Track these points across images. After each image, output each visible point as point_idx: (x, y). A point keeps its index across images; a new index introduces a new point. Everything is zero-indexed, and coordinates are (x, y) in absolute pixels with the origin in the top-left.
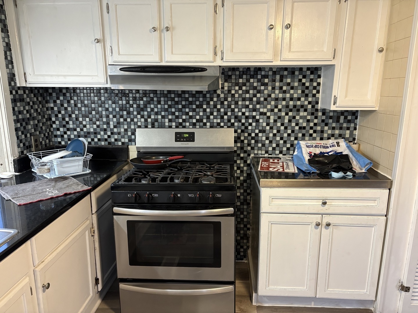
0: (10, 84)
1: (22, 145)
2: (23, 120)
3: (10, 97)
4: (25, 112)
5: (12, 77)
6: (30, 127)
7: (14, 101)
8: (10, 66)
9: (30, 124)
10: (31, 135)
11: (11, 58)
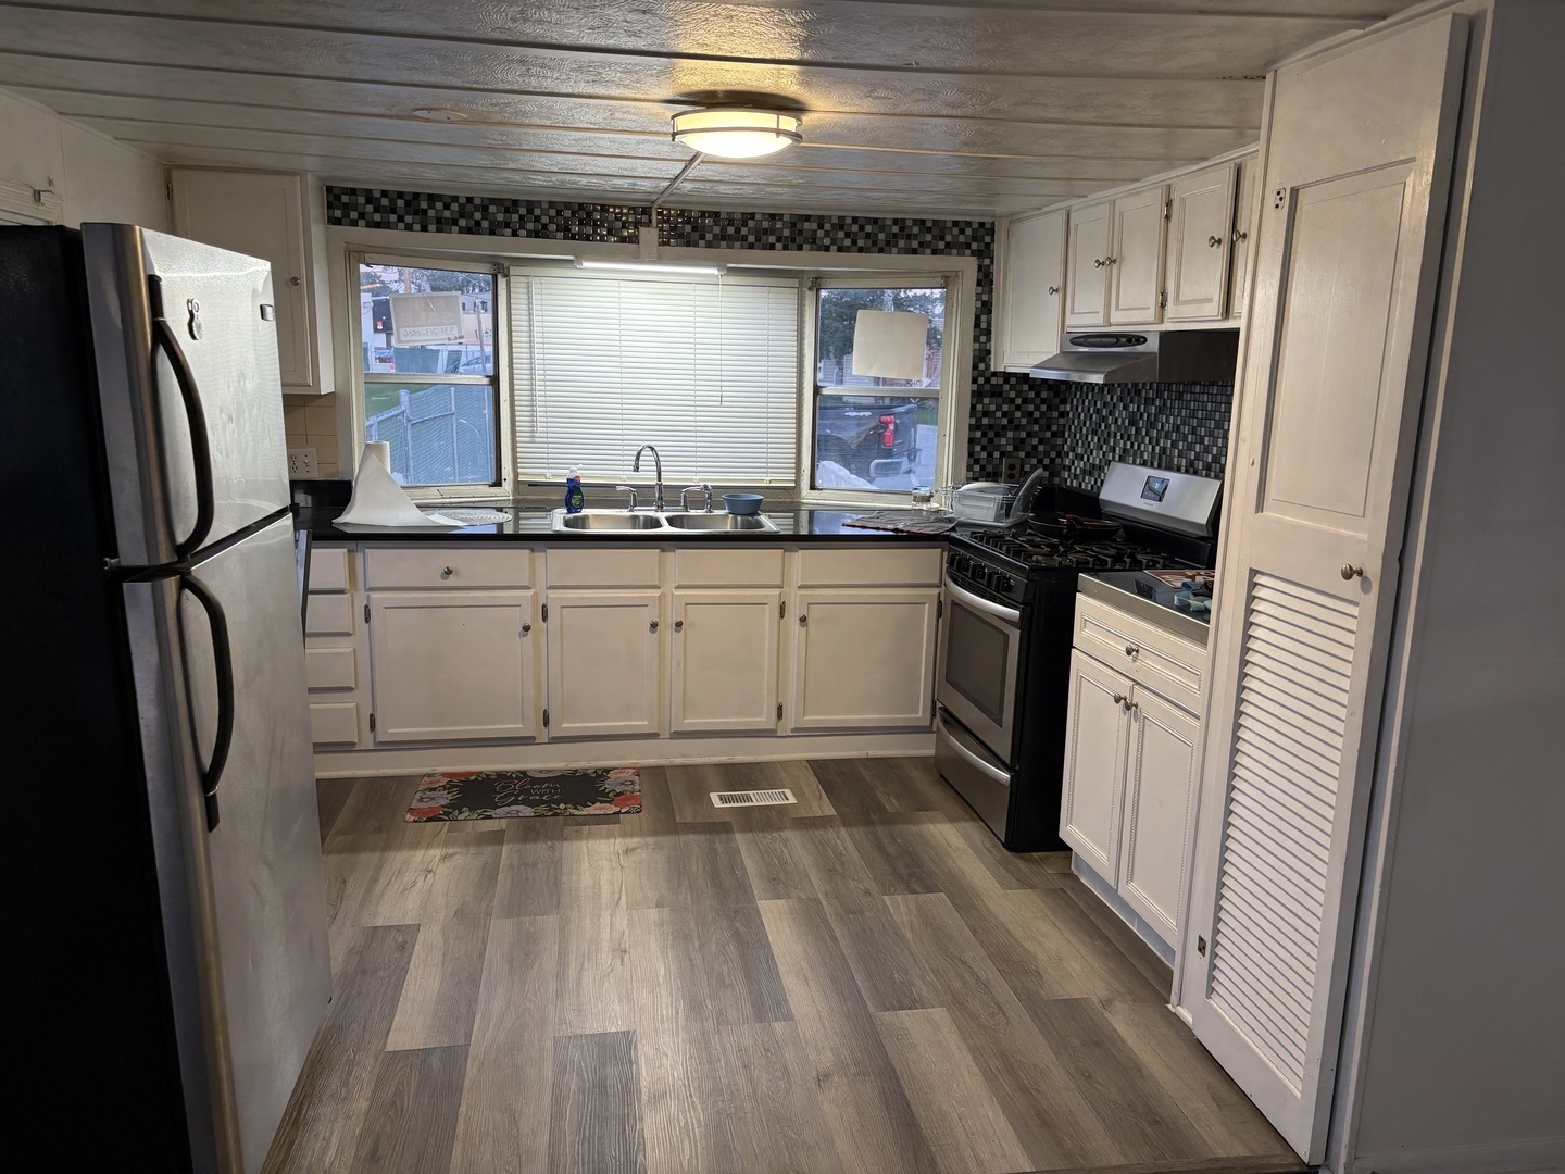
0: (975, 367)
1: (977, 468)
2: (991, 427)
3: (969, 387)
4: (999, 414)
5: (982, 356)
6: (1003, 441)
7: (977, 395)
8: (983, 339)
9: (1005, 436)
10: (1003, 454)
11: (989, 324)
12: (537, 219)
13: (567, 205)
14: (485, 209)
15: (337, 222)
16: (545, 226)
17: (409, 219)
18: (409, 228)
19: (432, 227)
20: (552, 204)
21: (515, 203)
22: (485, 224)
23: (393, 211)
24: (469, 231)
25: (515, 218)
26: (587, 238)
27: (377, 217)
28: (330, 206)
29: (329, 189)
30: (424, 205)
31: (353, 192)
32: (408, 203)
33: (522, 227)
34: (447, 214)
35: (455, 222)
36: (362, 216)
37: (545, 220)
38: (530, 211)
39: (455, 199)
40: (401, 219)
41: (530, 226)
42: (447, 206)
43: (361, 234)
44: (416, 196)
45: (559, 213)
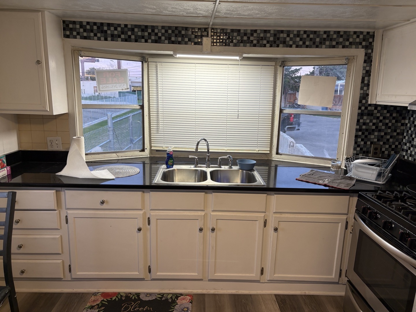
0: (360, 102)
3: (357, 111)
4: (371, 124)
5: (364, 96)
6: (372, 137)
7: (361, 115)
8: (365, 88)
9: (373, 134)
10: (372, 143)
11: (369, 81)
12: (156, 34)
13: (170, 28)
14: (132, 30)
15: (67, 36)
16: (160, 38)
17: (99, 35)
18: (99, 39)
19: (109, 39)
20: (163, 27)
21: (146, 27)
22: (133, 37)
23: (92, 31)
24: (126, 40)
25: (146, 34)
26: (179, 43)
27: (85, 34)
28: (64, 29)
29: (64, 22)
30: (105, 28)
31: (74, 23)
32: (98, 28)
33: (150, 38)
34: (116, 32)
35: (119, 36)
36: (78, 33)
37: (160, 34)
38: (153, 31)
39: (119, 25)
40: (95, 35)
41: (153, 38)
42: (116, 29)
43: (79, 42)
44: (102, 24)
45: (166, 31)
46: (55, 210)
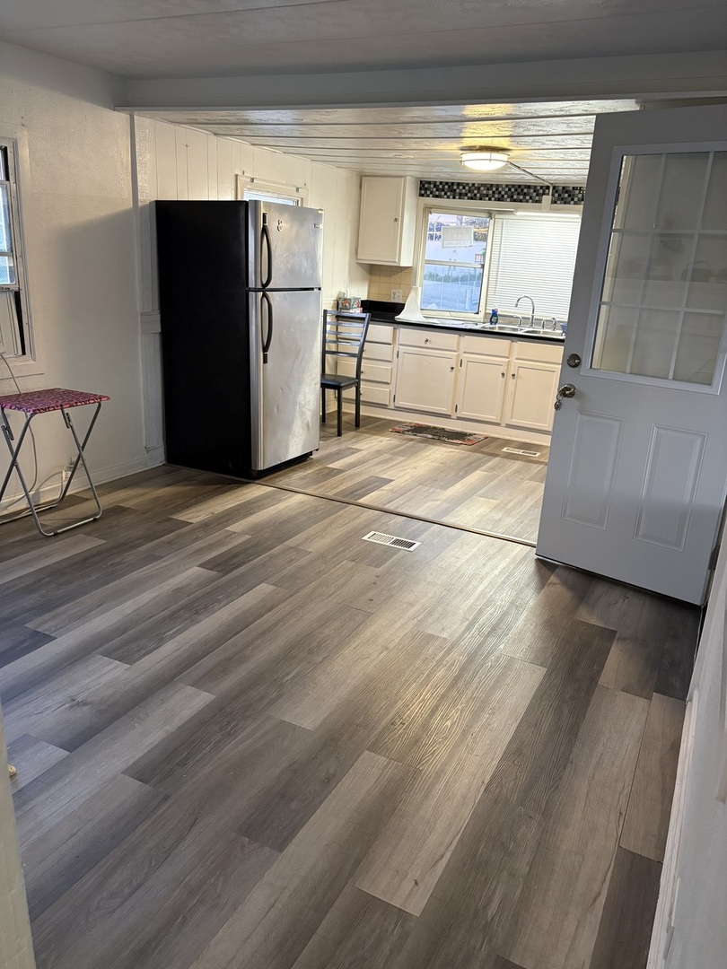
12: (500, 193)
13: (513, 186)
14: (479, 188)
15: (422, 195)
16: (503, 196)
17: (448, 194)
18: (448, 197)
19: (457, 197)
20: (507, 186)
21: (492, 185)
22: (478, 195)
23: (443, 190)
24: (472, 198)
25: (491, 192)
26: (521, 201)
27: (437, 193)
28: (421, 189)
29: (421, 182)
30: (455, 187)
31: (429, 183)
32: (449, 187)
33: (493, 196)
34: (464, 191)
35: (466, 195)
36: (431, 192)
37: (503, 193)
38: (497, 189)
39: (467, 184)
40: (446, 194)
41: (496, 196)
42: (464, 188)
43: (431, 200)
44: (453, 184)
45: (510, 190)
46: (390, 344)
